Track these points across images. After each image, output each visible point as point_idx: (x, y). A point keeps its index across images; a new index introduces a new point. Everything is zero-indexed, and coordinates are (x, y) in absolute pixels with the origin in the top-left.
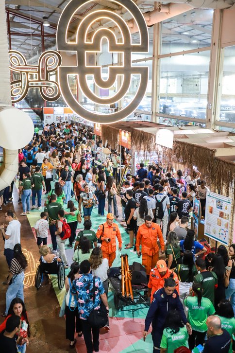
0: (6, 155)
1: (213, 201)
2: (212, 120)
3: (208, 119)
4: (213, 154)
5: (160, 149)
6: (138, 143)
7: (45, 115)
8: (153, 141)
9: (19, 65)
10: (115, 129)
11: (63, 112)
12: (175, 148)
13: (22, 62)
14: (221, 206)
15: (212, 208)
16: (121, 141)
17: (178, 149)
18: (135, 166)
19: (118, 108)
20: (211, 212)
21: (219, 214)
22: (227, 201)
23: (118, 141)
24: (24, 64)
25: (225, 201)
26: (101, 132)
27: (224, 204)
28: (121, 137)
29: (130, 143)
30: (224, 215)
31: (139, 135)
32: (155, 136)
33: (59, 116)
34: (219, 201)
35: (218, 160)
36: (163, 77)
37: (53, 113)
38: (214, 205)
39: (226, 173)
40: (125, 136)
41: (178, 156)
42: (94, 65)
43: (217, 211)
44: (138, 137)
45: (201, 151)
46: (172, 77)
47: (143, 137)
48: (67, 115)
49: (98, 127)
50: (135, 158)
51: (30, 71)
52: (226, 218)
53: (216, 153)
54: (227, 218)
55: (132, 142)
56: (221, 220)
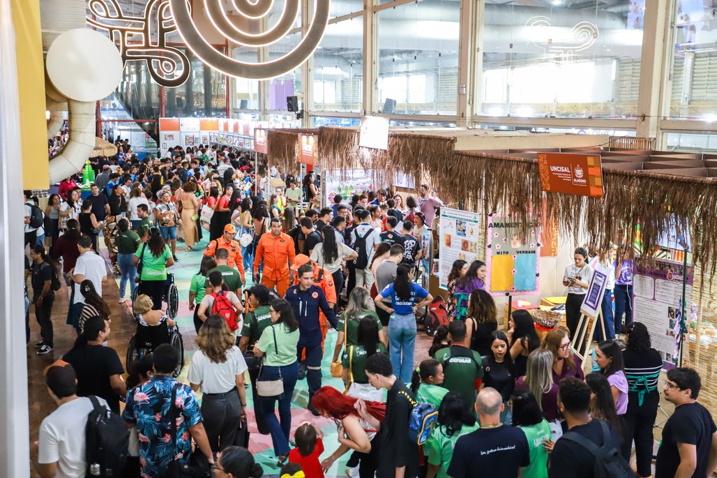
0: (73, 116)
1: (451, 224)
2: (468, 114)
3: (461, 113)
4: (451, 147)
5: (367, 155)
6: (331, 153)
7: (162, 134)
8: (356, 143)
9: (108, 17)
10: (290, 135)
11: (198, 128)
12: (391, 147)
13: (112, 10)
14: (464, 231)
15: (449, 236)
16: (301, 155)
17: (396, 148)
18: (327, 197)
19: (302, 111)
20: (449, 244)
21: (461, 245)
22: (472, 219)
23: (297, 155)
24: (118, 16)
25: (470, 221)
26: (266, 145)
27: (468, 226)
28: (300, 147)
29: (316, 155)
30: (469, 245)
31: (332, 137)
32: (359, 133)
33: (191, 135)
34: (460, 223)
35: (459, 154)
36: (399, 73)
37: (179, 129)
38: (452, 231)
39: (472, 175)
40: (308, 143)
41: (396, 161)
42: (259, 33)
43: (457, 241)
44: (331, 140)
45: (432, 144)
46: (416, 72)
47: (339, 140)
48: (205, 133)
49: (260, 137)
50: (327, 182)
51: (128, 28)
52: (471, 251)
53: (456, 144)
54: (474, 250)
55: (320, 151)
56: (464, 256)
